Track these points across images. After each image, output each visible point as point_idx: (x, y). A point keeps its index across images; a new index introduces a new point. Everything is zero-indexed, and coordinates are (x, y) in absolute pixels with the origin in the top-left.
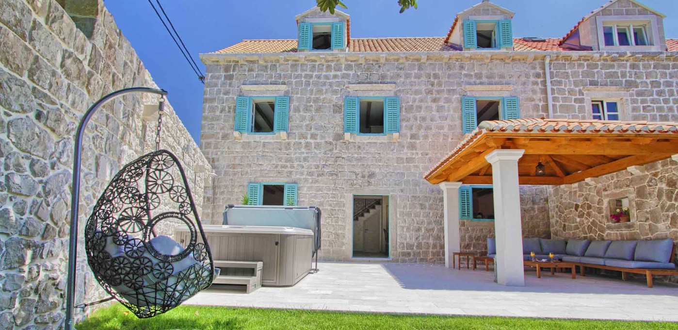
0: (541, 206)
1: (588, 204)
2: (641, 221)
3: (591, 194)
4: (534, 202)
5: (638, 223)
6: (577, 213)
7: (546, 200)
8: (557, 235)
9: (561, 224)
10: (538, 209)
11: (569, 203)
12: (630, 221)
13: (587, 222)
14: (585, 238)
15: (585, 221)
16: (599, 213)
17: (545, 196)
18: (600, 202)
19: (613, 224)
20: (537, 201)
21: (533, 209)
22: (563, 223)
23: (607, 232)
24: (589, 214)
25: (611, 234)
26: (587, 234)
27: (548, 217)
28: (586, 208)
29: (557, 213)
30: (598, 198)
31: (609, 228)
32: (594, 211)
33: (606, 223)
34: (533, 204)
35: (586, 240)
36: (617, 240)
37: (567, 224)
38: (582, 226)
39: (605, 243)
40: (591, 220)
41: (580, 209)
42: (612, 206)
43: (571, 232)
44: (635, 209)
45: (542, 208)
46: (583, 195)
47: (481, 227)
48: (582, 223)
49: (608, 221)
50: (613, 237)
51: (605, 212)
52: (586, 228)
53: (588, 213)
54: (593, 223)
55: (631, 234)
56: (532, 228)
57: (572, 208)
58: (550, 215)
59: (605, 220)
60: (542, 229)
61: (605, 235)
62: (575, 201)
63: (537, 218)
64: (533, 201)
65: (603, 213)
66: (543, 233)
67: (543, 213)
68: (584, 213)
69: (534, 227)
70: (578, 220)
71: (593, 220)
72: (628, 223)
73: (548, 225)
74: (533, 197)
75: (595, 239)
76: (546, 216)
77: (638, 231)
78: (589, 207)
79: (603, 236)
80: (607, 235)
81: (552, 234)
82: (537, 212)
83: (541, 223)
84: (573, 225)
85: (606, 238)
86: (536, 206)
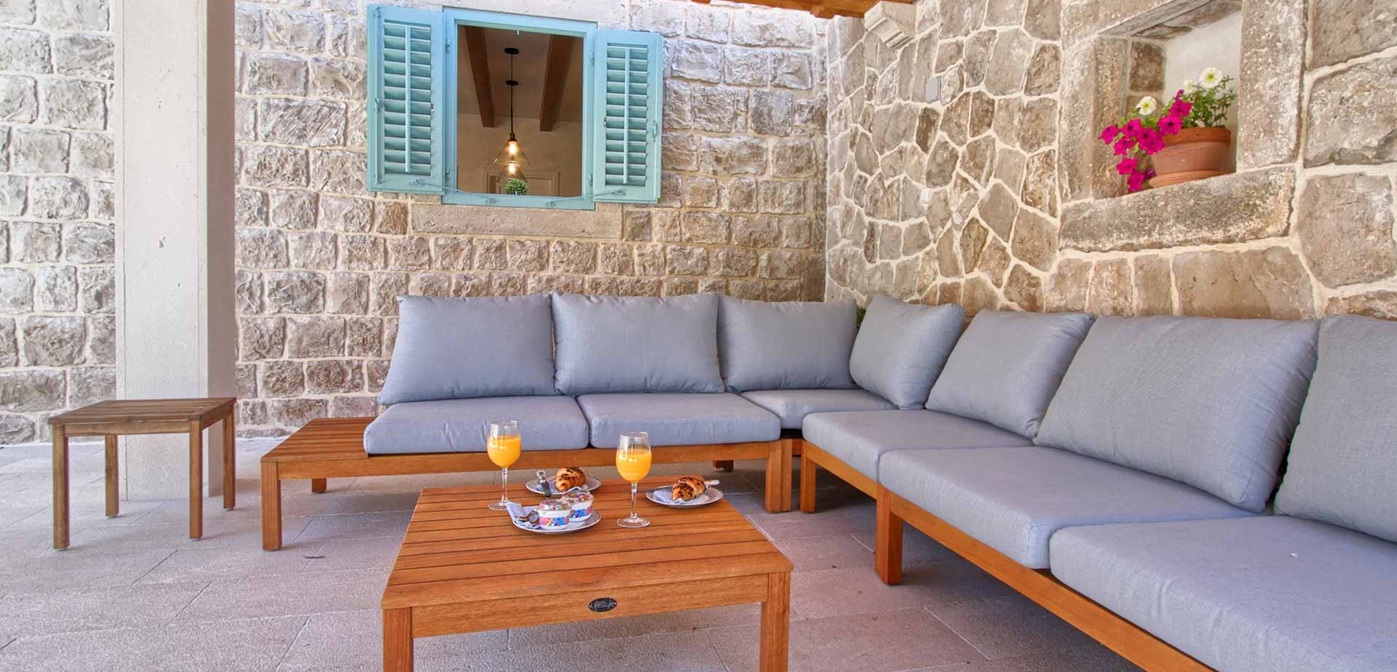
0: (790, 141)
1: (978, 95)
2: (1336, 157)
3: (1001, 29)
4: (762, 123)
5: (1303, 176)
6: (927, 157)
7: (819, 117)
8: (841, 279)
9: (860, 222)
10: (780, 156)
11: (899, 109)
12: (1230, 168)
13: (963, 201)
14: (948, 295)
15: (957, 199)
16: (1029, 143)
17: (817, 97)
18: (1044, 66)
19: (1105, 205)
20: (779, 115)
21: (756, 152)
22: (867, 219)
23: (1059, 257)
24: (976, 159)
25: (1083, 267)
26: (956, 272)
27: (821, 195)
28: (966, 123)
29: (849, 174)
30: (1036, 42)
31: (1077, 230)
32: (1003, 133)
33: (1061, 202)
34: (759, 131)
35: (946, 309)
36: (1117, 312)
37: (880, 222)
38: (941, 232)
39: (1049, 336)
40: (984, 193)
41: (940, 135)
42: (1108, 87)
43: (894, 263)
44: (1294, 60)
45: (797, 150)
46: (959, 47)
47: (498, 238)
48: (940, 214)
49: (1075, 184)
50: (1093, 295)
51: (1061, 125)
52: (958, 235)
53: (974, 151)
54: (995, 206)
55: (1226, 269)
56: (744, 244)
57: (904, 135)
58: (828, 189)
59: (1055, 184)
60: (789, 249)
61: (1045, 277)
62: (922, 100)
63: (773, 196)
64: (758, 116)
65: (1046, 139)
66: (791, 272)
67: (802, 176)
68: (954, 156)
69: (752, 243)
70: (926, 194)
71: (997, 189)
72: (1217, 183)
73: (816, 235)
74: (759, 97)
75: (990, 303)
76: (810, 191)
77: (1293, 243)
78: (984, 115)
79: (1035, 283)
80: (1060, 277)
81: (828, 276)
82: (772, 170)
83: (789, 221)
84: (903, 226)
85: (1049, 297)
86: (771, 143)
